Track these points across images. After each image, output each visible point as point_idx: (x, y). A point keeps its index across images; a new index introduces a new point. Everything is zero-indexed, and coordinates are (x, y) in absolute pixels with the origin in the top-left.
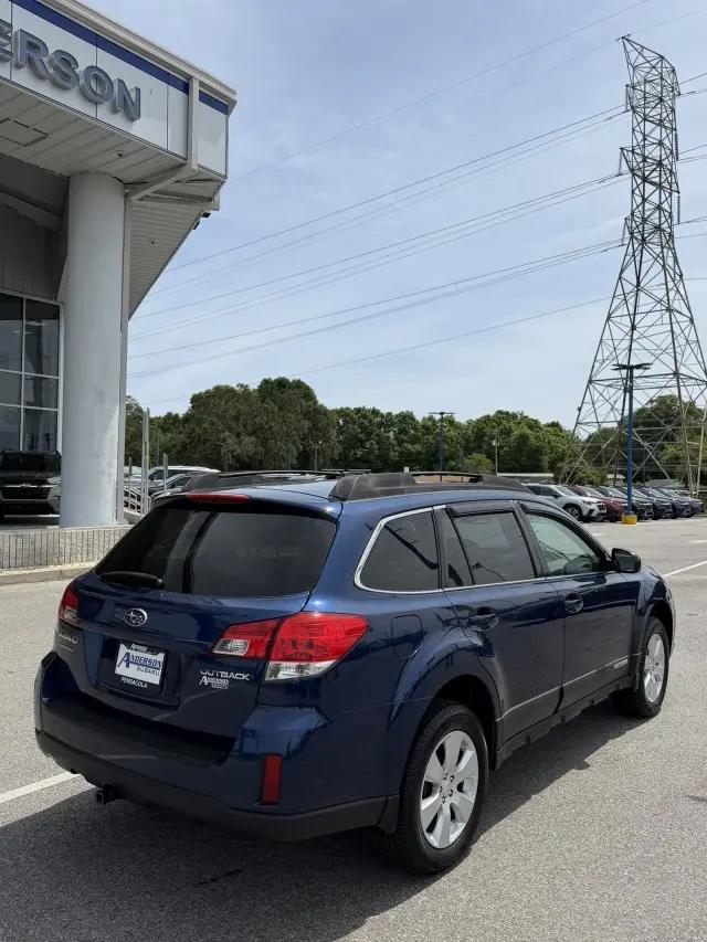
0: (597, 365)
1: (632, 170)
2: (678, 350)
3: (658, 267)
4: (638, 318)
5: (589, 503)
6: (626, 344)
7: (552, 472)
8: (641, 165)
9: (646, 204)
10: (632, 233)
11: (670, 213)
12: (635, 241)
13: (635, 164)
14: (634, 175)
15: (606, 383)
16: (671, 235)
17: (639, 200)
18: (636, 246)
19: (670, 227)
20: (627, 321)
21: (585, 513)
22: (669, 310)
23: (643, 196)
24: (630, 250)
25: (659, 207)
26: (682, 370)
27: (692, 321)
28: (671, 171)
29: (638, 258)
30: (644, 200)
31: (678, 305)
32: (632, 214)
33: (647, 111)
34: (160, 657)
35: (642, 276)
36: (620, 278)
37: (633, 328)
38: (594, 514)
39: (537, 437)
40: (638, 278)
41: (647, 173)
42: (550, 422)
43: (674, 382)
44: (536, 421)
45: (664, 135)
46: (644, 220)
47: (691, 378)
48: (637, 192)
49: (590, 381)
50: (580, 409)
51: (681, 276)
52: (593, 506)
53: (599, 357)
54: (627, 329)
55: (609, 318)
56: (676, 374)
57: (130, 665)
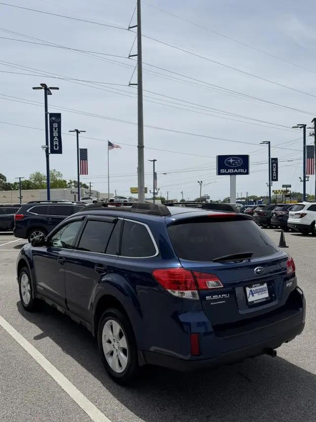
34: (265, 285)
57: (254, 295)
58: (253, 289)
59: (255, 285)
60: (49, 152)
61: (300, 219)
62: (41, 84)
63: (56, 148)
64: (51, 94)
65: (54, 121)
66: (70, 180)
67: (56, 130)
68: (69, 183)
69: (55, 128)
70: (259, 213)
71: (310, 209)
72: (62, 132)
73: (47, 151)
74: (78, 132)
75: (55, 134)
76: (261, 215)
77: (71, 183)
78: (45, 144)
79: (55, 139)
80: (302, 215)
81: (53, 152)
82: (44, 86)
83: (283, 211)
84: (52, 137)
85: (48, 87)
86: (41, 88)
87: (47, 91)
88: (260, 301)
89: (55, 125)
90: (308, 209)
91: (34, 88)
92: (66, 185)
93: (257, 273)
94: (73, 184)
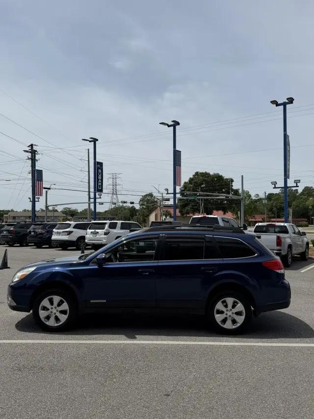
61: (68, 236)
70: (9, 231)
71: (75, 227)
76: (11, 233)
80: (70, 233)
83: (43, 229)
90: (74, 228)
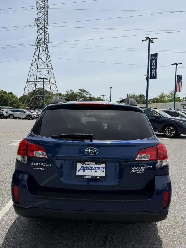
0: (29, 77)
1: (37, 25)
2: (50, 76)
3: (44, 53)
4: (39, 66)
5: (34, 114)
6: (36, 73)
7: (12, 106)
8: (39, 24)
9: (41, 36)
10: (37, 43)
11: (47, 39)
12: (38, 45)
13: (38, 24)
14: (38, 27)
15: (31, 82)
16: (47, 45)
17: (39, 34)
18: (38, 46)
19: (47, 43)
20: (36, 66)
21: (33, 117)
22: (47, 65)
23: (40, 33)
24: (37, 47)
25: (44, 37)
26: (50, 81)
27: (52, 68)
28: (47, 28)
29: (39, 50)
30: (40, 34)
31: (49, 64)
32: (38, 37)
33: (41, 10)
34: (103, 165)
35: (40, 55)
36: (34, 54)
37: (38, 68)
38: (35, 117)
39: (6, 96)
40: (39, 55)
41: (41, 27)
42: (9, 92)
43: (49, 84)
44: (6, 92)
45: (45, 18)
46: (40, 40)
47: (53, 83)
48: (38, 31)
49: (27, 82)
50: (25, 89)
51: (49, 56)
52: (35, 115)
53: (29, 75)
54: (36, 68)
55: (32, 65)
56: (49, 82)
57: (86, 171)
58: (85, 166)
59: (89, 163)
60: (149, 78)
62: (146, 37)
63: (153, 75)
64: (153, 42)
65: (153, 59)
66: (183, 97)
67: (154, 64)
68: (182, 99)
69: (154, 63)
72: (157, 65)
73: (147, 78)
74: (176, 64)
75: (153, 67)
77: (183, 98)
78: (147, 74)
79: (153, 70)
81: (151, 78)
82: (148, 38)
84: (151, 69)
85: (151, 38)
86: (147, 40)
87: (150, 40)
88: (91, 177)
89: (154, 61)
91: (142, 41)
92: (180, 100)
93: (88, 152)
94: (185, 99)
